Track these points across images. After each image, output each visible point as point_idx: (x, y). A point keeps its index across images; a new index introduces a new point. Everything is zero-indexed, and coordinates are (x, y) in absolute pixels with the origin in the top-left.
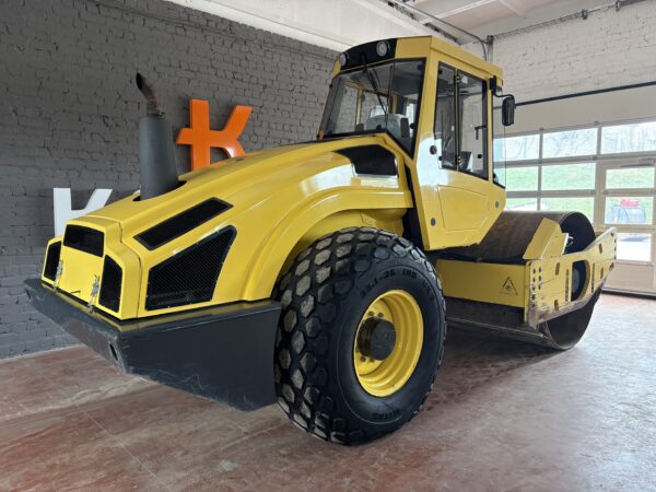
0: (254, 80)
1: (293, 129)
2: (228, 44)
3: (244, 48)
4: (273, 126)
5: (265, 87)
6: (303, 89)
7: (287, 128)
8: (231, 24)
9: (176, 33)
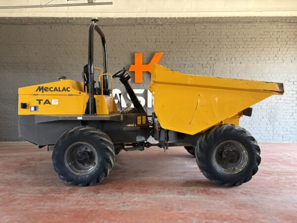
0: (166, 40)
1: (187, 59)
2: (153, 27)
3: (161, 27)
4: (176, 59)
5: (172, 42)
6: (194, 40)
7: (184, 59)
8: (155, 19)
9: (130, 29)
